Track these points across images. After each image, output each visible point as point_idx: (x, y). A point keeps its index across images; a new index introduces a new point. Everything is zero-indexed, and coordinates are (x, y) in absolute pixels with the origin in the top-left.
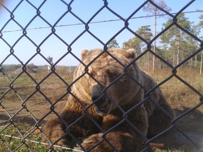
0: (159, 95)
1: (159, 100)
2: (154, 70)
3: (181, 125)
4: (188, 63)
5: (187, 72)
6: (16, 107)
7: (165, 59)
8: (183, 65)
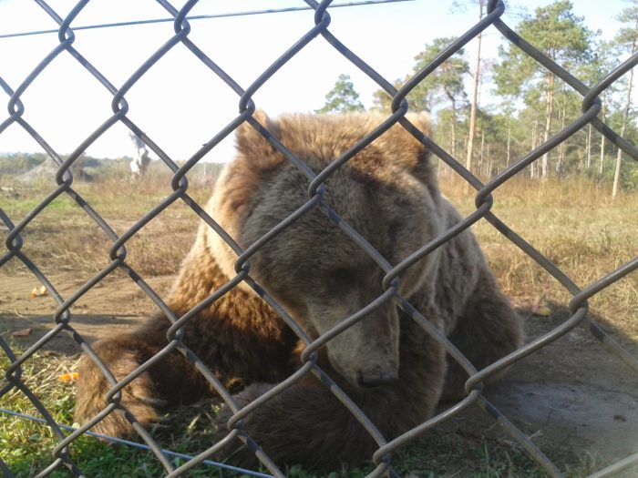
0: (478, 267)
3: (537, 361)
4: (576, 161)
5: (570, 189)
6: (16, 295)
7: (506, 146)
8: (561, 167)
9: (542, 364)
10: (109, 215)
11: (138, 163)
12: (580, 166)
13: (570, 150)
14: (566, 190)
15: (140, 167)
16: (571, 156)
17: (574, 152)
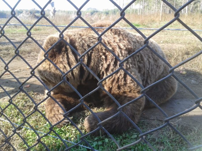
0: (163, 66)
1: (163, 71)
2: (162, 15)
3: (181, 91)
4: (197, 7)
5: (195, 18)
6: (22, 68)
7: (174, 2)
8: (192, 9)
9: (182, 92)
10: (45, 35)
11: (52, 12)
12: (198, 9)
13: (195, 3)
14: (193, 19)
15: (53, 13)
16: (196, 5)
17: (196, 4)
